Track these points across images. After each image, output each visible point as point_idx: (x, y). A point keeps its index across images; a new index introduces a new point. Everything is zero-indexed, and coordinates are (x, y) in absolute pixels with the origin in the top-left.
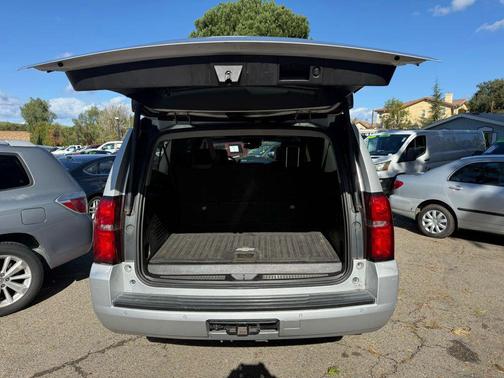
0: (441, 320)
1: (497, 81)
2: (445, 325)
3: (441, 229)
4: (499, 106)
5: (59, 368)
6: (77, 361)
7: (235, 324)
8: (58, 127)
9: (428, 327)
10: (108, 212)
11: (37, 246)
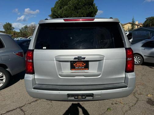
0: (143, 92)
1: (152, 17)
2: (144, 93)
3: (138, 62)
4: (153, 25)
5: (15, 109)
6: (21, 107)
7: (77, 95)
8: (15, 32)
9: (139, 94)
10: (30, 55)
11: (7, 68)
